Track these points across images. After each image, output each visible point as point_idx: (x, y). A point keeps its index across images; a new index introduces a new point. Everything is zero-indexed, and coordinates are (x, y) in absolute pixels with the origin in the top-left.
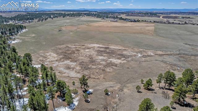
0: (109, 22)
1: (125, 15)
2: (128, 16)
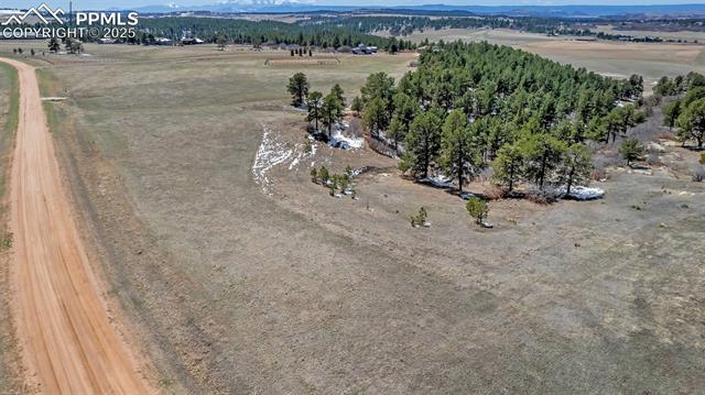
0: (574, 41)
1: (610, 27)
2: (621, 29)
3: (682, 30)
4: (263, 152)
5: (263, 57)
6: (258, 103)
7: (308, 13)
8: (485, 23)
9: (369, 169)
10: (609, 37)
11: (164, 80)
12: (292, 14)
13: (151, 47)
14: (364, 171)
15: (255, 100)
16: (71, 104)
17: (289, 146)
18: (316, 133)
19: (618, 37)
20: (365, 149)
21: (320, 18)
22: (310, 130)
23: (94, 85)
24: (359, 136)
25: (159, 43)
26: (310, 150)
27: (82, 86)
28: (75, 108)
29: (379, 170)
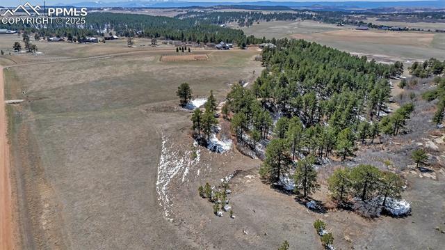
0: (354, 30)
1: (375, 18)
2: (382, 20)
3: (420, 21)
4: (163, 164)
5: (159, 54)
6: (156, 104)
7: (185, 8)
8: (298, 16)
9: (237, 172)
10: (375, 27)
11: (92, 79)
12: (175, 9)
13: (83, 45)
14: (235, 175)
15: (155, 101)
16: (26, 107)
17: (181, 154)
18: (199, 137)
19: (381, 27)
20: (233, 150)
21: (192, 13)
22: (195, 136)
23: (43, 85)
24: (229, 138)
25: (89, 41)
26: (196, 157)
27: (35, 87)
28: (29, 112)
29: (245, 173)
